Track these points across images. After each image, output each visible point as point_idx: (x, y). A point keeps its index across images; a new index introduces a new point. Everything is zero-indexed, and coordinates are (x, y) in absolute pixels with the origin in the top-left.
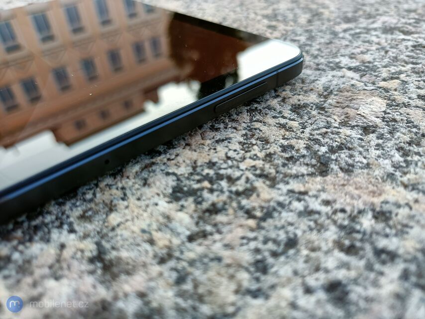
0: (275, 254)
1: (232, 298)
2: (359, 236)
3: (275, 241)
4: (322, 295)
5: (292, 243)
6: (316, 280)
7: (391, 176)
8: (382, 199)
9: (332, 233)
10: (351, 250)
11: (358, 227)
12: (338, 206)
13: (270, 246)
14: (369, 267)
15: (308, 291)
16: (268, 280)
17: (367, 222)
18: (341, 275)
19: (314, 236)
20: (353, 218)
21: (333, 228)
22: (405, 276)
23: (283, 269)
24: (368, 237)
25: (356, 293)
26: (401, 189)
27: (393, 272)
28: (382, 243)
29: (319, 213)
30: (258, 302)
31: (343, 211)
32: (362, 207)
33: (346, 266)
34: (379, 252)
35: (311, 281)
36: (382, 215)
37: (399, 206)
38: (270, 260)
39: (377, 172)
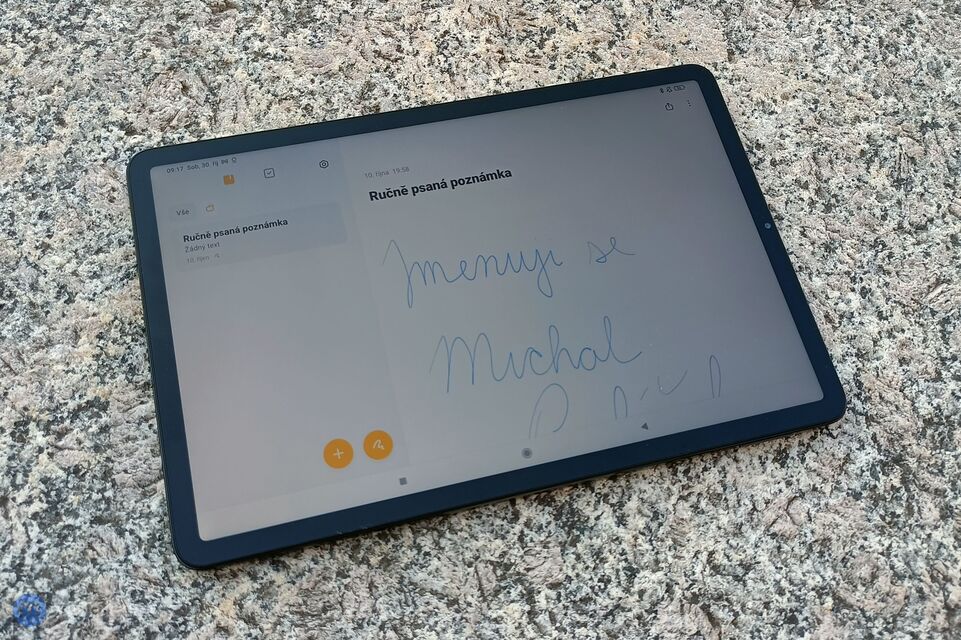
0: (11, 225)
1: (15, 252)
2: (31, 188)
3: (5, 220)
4: (41, 221)
5: (12, 215)
6: (34, 218)
7: (17, 143)
8: (25, 161)
9: (22, 197)
10: (34, 196)
11: (28, 185)
12: (12, 182)
13: (6, 224)
14: (46, 197)
15: (35, 225)
16: (19, 235)
17: (29, 179)
18: (39, 209)
19: (16, 204)
20: (23, 182)
21: (20, 194)
22: (59, 189)
23: (19, 227)
24: (34, 185)
25: (49, 210)
26: (28, 148)
27: (54, 191)
28: (42, 183)
29: (8, 193)
30: (25, 244)
31: (16, 182)
32: (21, 173)
33: (38, 204)
34: (43, 188)
35: (32, 221)
36: (32, 170)
37: (34, 159)
38: (12, 228)
39: (11, 147)
